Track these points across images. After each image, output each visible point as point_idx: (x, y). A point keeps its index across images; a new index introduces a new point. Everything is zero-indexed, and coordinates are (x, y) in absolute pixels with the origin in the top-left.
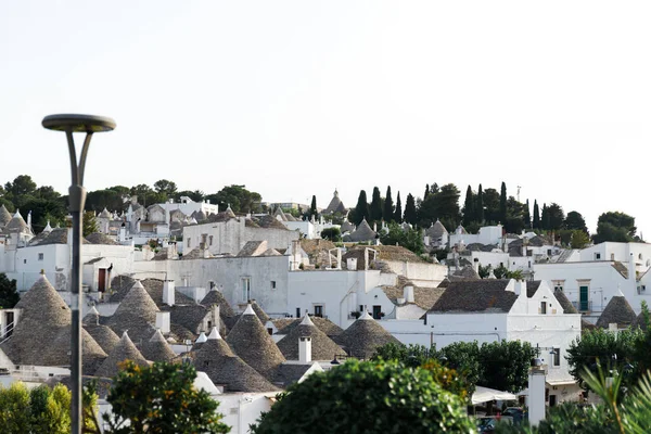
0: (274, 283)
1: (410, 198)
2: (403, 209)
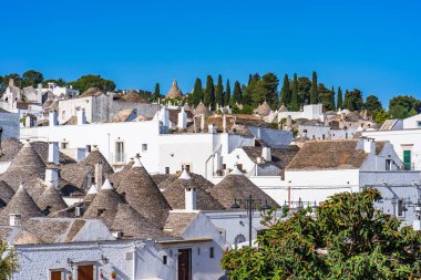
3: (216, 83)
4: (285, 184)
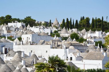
0: (47, 51)
1: (77, 21)
2: (75, 24)
4: (83, 63)
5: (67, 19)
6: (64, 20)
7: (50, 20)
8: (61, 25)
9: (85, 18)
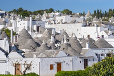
1: (106, 12)
2: (104, 14)
3: (100, 11)
5: (98, 10)
6: (95, 11)
7: (84, 12)
8: (93, 15)
9: (112, 10)
